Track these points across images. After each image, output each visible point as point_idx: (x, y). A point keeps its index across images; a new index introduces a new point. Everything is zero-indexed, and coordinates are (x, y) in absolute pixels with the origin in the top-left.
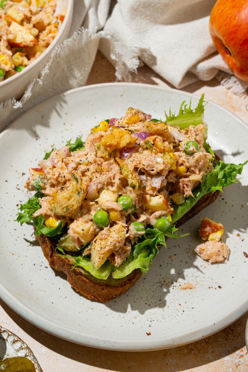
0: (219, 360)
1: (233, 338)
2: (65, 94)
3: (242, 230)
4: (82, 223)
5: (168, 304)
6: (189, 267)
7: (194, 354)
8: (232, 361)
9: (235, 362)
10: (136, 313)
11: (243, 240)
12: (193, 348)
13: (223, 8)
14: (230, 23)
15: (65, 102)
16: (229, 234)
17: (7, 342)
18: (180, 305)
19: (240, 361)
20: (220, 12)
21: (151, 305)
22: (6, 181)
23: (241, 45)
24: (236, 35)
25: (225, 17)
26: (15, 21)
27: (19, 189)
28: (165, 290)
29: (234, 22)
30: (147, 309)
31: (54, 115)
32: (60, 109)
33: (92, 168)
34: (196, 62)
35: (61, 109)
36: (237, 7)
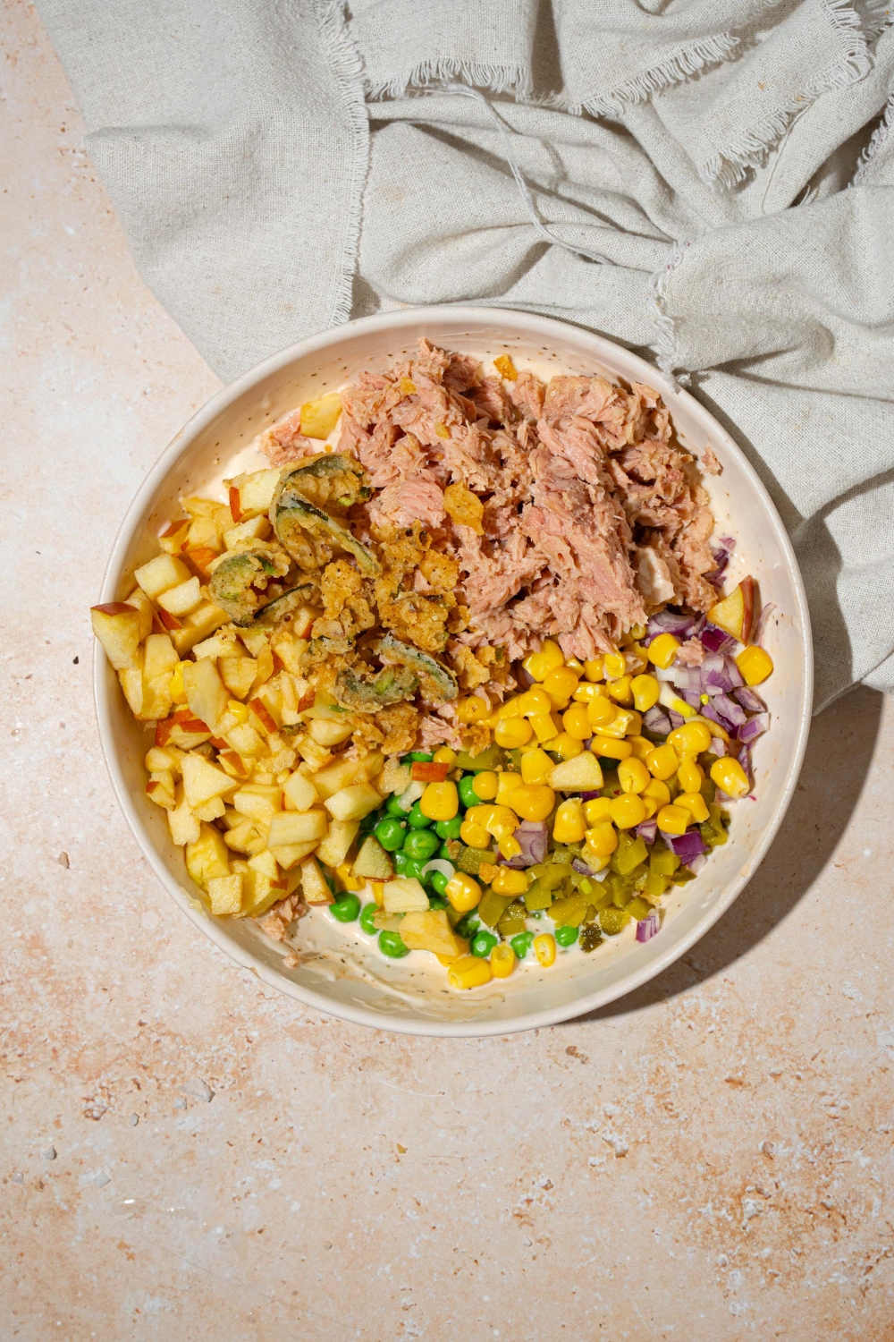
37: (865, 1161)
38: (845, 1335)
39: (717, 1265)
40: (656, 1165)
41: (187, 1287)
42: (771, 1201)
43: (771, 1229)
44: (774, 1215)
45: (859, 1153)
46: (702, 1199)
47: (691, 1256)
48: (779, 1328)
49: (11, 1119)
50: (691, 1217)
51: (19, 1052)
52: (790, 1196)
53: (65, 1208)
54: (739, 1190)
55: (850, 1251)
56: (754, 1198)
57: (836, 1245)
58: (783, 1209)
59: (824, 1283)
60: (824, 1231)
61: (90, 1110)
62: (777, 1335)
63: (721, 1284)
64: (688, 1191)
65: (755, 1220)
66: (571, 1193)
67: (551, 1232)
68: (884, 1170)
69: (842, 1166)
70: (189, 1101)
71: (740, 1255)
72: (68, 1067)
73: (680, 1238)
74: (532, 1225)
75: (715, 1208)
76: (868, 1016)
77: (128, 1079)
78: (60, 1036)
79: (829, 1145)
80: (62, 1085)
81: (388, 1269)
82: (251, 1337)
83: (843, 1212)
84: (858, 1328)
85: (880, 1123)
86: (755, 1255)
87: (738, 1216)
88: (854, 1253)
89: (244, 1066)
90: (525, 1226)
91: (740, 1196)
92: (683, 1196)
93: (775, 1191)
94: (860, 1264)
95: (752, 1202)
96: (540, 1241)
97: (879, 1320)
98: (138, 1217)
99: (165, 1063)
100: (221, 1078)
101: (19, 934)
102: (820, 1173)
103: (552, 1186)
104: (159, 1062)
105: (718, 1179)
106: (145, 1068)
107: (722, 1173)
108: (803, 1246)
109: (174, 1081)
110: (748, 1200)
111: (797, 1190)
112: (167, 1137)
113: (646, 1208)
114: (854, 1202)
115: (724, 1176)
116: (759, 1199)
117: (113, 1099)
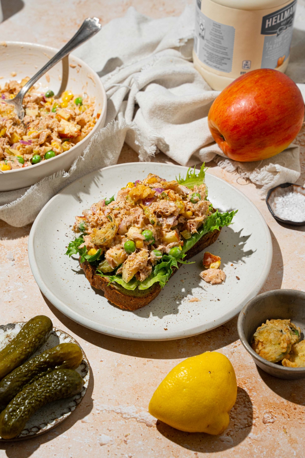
0: (219, 350)
1: (229, 334)
2: (101, 170)
3: (235, 262)
4: (116, 250)
5: (180, 312)
6: (195, 287)
7: (200, 346)
8: (228, 350)
9: (231, 350)
10: (156, 318)
11: (235, 269)
12: (199, 342)
13: (217, 105)
14: (223, 115)
15: (101, 176)
16: (225, 265)
17: (60, 339)
18: (189, 312)
19: (234, 350)
20: (215, 108)
21: (168, 313)
22: (58, 231)
23: (232, 130)
24: (228, 123)
25: (219, 111)
26: (64, 119)
27: (67, 236)
28: (178, 303)
29: (226, 114)
30: (164, 315)
31: (93, 185)
32: (97, 181)
33: (122, 212)
34: (199, 147)
35: (99, 181)
36: (228, 103)
55: (229, 340)
57: (224, 337)
60: (220, 332)
83: (228, 328)
89: (23, 256)
97: (237, 363)
108: (211, 336)
114: (233, 326)
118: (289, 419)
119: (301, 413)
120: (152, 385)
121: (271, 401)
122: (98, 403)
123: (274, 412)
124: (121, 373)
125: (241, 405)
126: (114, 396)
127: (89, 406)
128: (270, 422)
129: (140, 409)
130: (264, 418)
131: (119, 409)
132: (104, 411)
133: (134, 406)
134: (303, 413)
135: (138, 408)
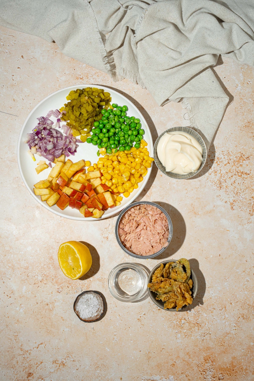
37: (205, 315)
38: (199, 348)
39: (175, 332)
40: (165, 312)
41: (73, 327)
42: (187, 321)
43: (186, 327)
44: (187, 324)
45: (205, 314)
46: (174, 319)
47: (170, 330)
48: (186, 346)
49: (43, 291)
50: (171, 323)
51: (46, 278)
52: (191, 321)
53: (52, 309)
54: (181, 319)
55: (201, 332)
56: (184, 320)
57: (198, 331)
58: (189, 323)
59: (196, 338)
60: (197, 328)
61: (58, 291)
62: (186, 347)
63: (176, 336)
64: (171, 318)
65: (183, 324)
66: (149, 316)
67: (144, 323)
68: (209, 317)
69: (201, 316)
70: (78, 291)
71: (180, 331)
72: (55, 282)
73: (169, 327)
74: (141, 321)
75: (176, 321)
76: (209, 287)
77: (66, 286)
78: (54, 276)
79: (199, 311)
80: (53, 285)
81: (112, 327)
82: (85, 338)
83: (200, 325)
84: (201, 347)
85: (209, 308)
86: (183, 331)
87: (180, 324)
88: (202, 333)
89: (89, 285)
90: (139, 322)
91: (181, 320)
92: (170, 319)
93: (188, 319)
94: (203, 335)
95: (183, 321)
96: (142, 325)
97: (205, 346)
98: (65, 312)
99: (74, 283)
100: (84, 287)
101: (48, 256)
102: (197, 317)
103: (145, 314)
104: (72, 283)
105: (177, 316)
106: (70, 284)
107: (178, 315)
108: (192, 330)
109: (75, 287)
110: (182, 321)
111: (192, 319)
112: (73, 298)
113: (163, 320)
114: (203, 323)
115: (178, 316)
116: (184, 321)
117: (63, 289)
118: (230, 376)
119: (236, 373)
120: (166, 363)
121: (222, 367)
122: (142, 376)
123: (224, 373)
124: (150, 357)
125: (208, 370)
126: (149, 371)
127: (138, 377)
128: (222, 379)
129: (162, 377)
130: (219, 377)
131: (152, 378)
132: (146, 380)
133: (159, 376)
134: (237, 372)
135: (161, 376)
